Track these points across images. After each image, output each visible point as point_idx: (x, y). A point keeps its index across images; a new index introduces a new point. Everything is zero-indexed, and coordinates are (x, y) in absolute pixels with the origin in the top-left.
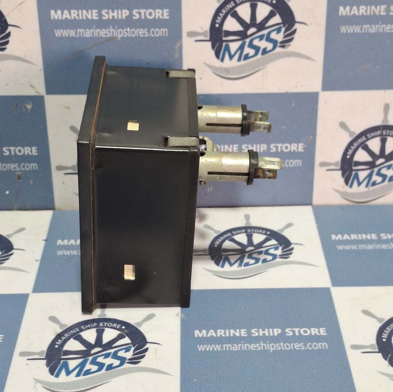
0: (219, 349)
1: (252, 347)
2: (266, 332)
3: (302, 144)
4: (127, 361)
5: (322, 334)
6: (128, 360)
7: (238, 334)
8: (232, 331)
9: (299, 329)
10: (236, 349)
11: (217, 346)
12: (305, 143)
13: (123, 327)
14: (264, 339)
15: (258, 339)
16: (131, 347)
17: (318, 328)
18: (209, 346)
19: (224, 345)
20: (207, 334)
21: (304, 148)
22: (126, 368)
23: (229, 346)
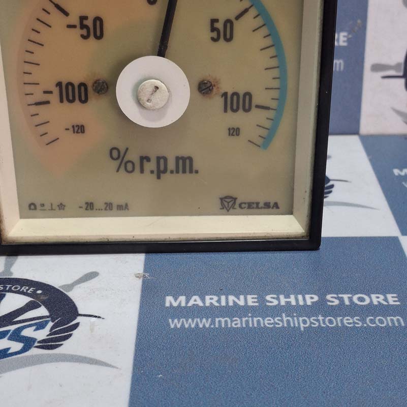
0: (207, 326)
1: (267, 322)
2: (292, 300)
3: (345, 34)
4: (36, 344)
5: (391, 303)
6: (39, 342)
7: (241, 302)
8: (231, 298)
9: (350, 296)
10: (239, 326)
11: (204, 320)
12: (349, 33)
13: (39, 292)
14: (289, 309)
15: (277, 311)
16: (47, 322)
17: (384, 293)
18: (190, 320)
19: (217, 320)
20: (187, 302)
21: (349, 41)
22: (32, 356)
23: (226, 322)
